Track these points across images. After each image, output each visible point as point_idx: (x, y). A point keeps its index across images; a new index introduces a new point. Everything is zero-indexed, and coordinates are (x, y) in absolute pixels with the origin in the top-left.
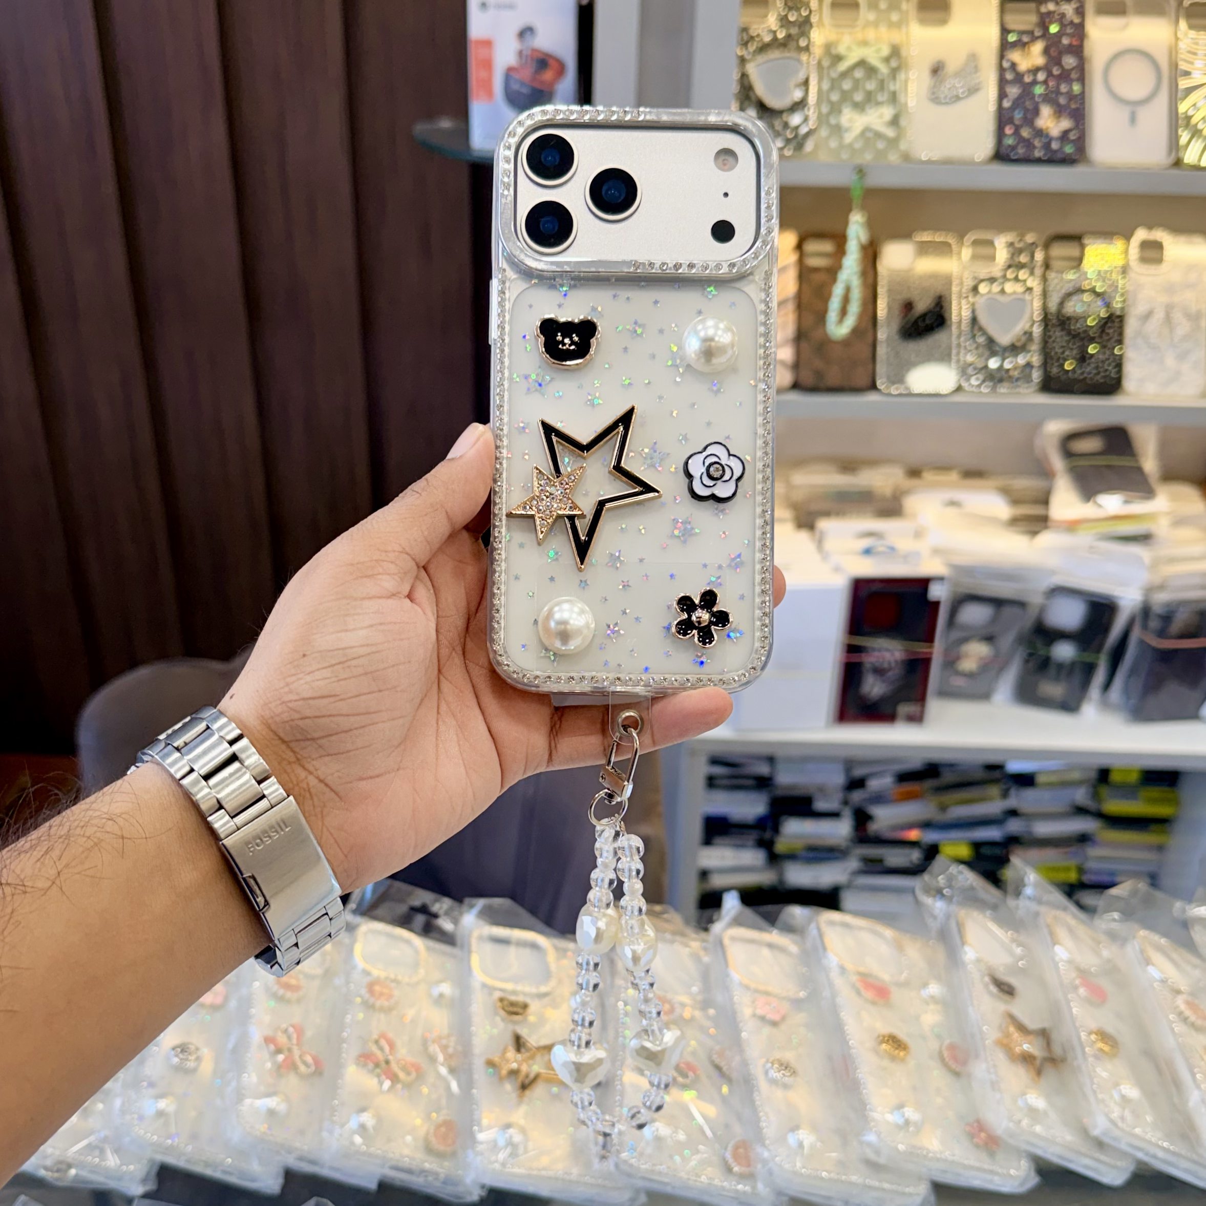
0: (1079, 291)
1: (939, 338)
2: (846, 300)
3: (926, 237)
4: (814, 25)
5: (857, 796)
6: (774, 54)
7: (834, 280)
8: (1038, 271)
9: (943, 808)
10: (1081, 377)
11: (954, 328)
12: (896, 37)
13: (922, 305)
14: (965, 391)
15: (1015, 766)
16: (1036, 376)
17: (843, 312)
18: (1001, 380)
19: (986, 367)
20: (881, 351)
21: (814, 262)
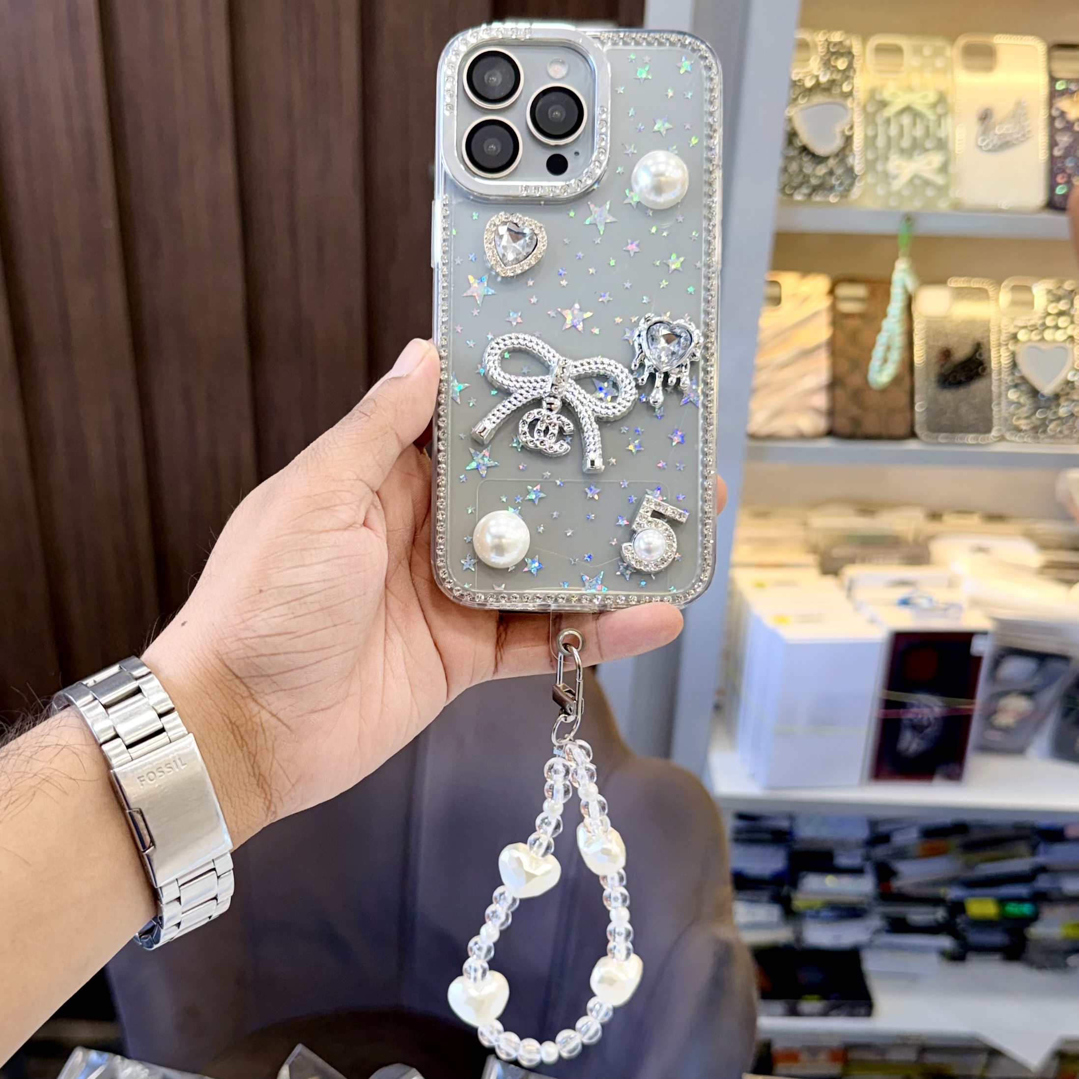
1: (978, 386)
3: (961, 283)
4: (858, 70)
5: (880, 852)
6: (818, 99)
9: (970, 866)
11: (994, 376)
12: (942, 82)
13: (961, 353)
17: (885, 359)
21: (847, 307)
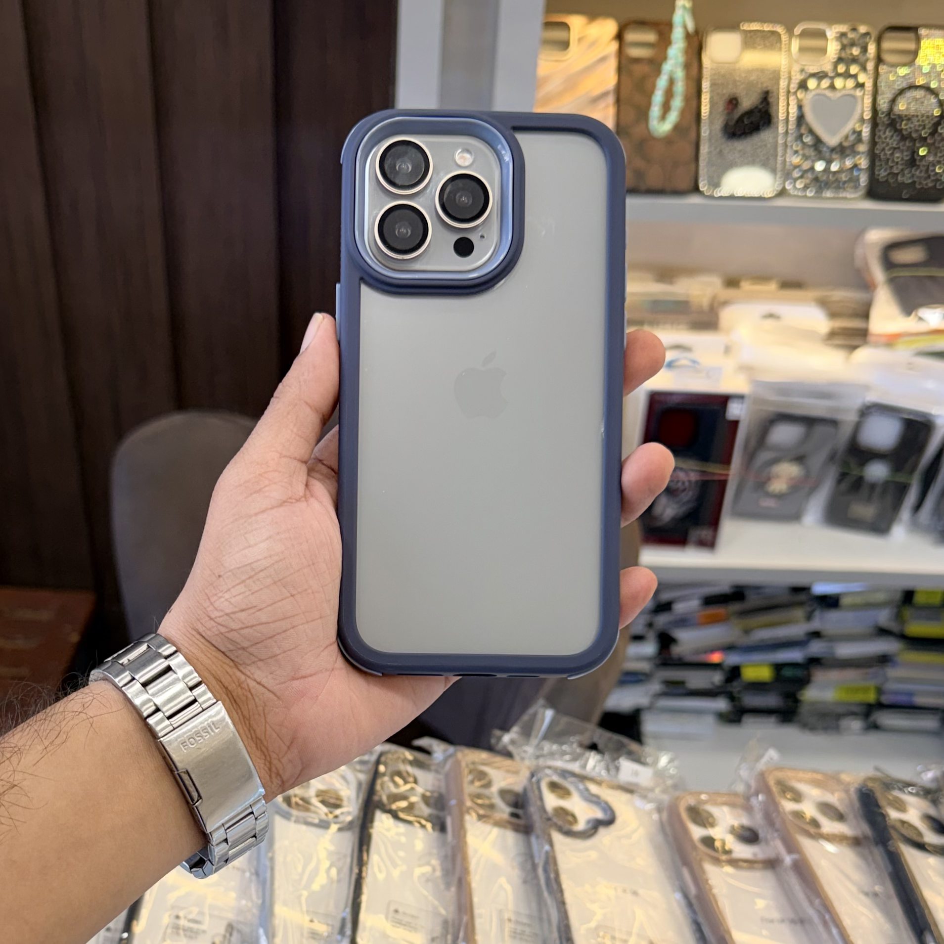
0: (912, 87)
1: (765, 136)
2: (669, 94)
3: (755, 26)
5: (662, 620)
7: (658, 72)
8: (870, 66)
9: (747, 631)
10: (910, 181)
11: (780, 127)
13: (747, 103)
14: (789, 195)
15: (820, 589)
16: (864, 180)
17: (666, 108)
18: (827, 185)
19: (812, 169)
20: (704, 149)
21: (635, 52)
